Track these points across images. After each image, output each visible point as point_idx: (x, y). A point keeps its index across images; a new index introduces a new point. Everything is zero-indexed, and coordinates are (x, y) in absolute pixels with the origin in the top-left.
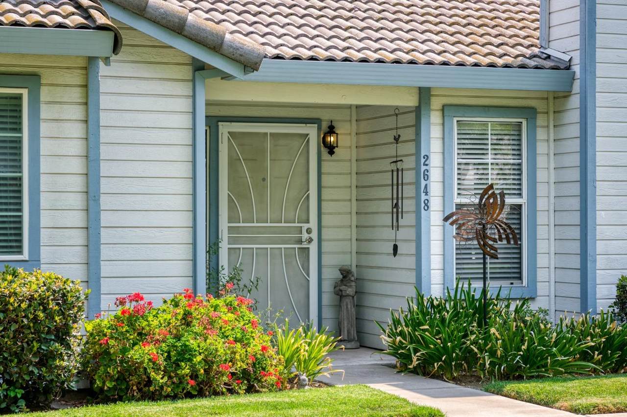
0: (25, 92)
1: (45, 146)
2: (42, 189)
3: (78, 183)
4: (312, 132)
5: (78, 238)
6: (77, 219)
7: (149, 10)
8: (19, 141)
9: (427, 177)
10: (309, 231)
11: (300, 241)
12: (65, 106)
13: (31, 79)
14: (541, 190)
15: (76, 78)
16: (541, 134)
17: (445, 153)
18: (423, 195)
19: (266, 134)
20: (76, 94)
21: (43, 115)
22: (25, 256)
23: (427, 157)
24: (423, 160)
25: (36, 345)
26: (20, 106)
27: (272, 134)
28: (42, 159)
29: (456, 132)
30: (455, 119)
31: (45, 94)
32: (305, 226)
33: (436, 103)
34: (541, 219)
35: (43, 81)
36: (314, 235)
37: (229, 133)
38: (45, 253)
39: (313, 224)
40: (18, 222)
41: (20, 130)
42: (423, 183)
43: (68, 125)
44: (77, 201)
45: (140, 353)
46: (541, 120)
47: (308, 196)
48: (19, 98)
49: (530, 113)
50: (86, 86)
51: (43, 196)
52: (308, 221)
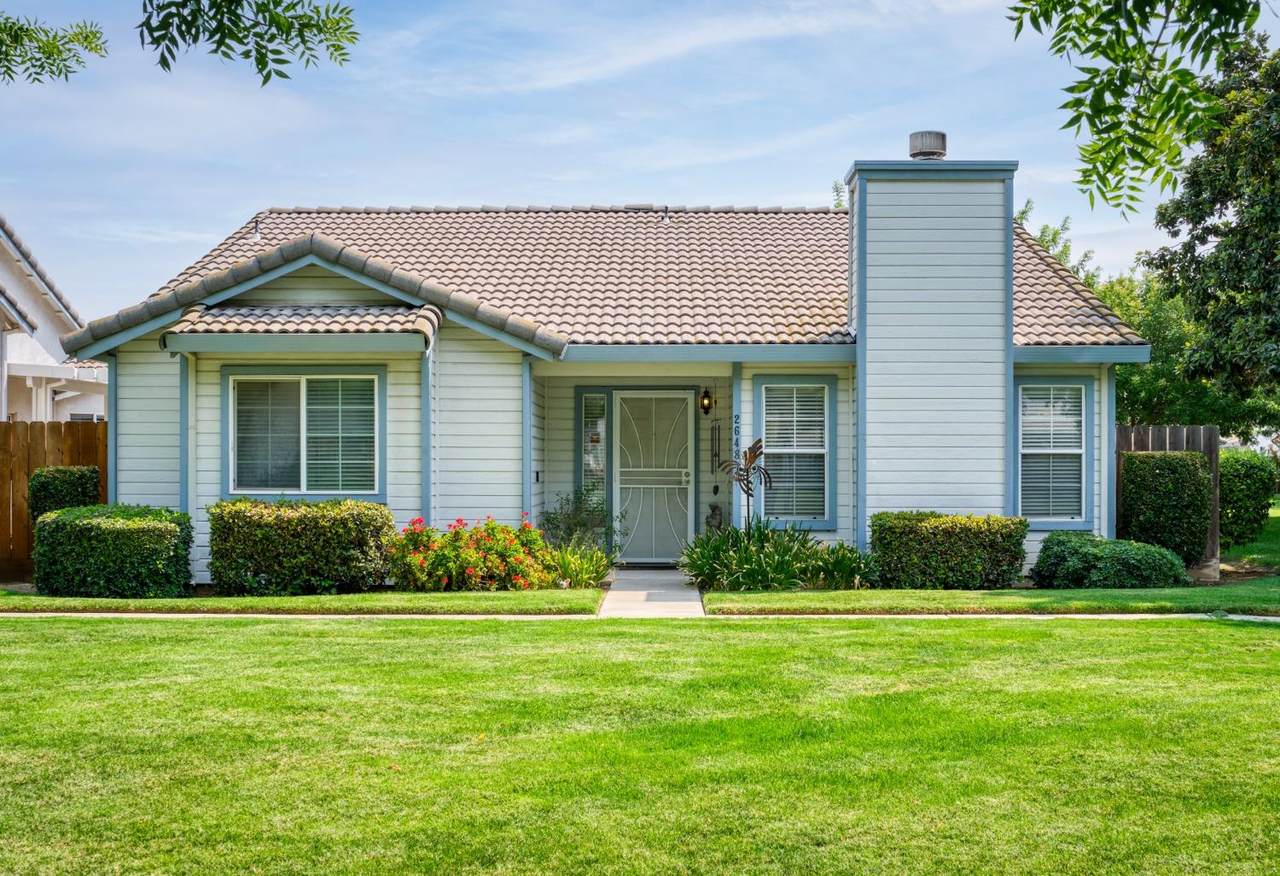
0: (376, 377)
1: (390, 415)
2: (388, 444)
3: (414, 440)
4: (690, 396)
5: (415, 478)
6: (414, 465)
7: (479, 315)
8: (373, 411)
9: (738, 432)
10: (687, 475)
11: (680, 483)
12: (407, 386)
13: (381, 368)
14: (841, 442)
15: (412, 366)
16: (841, 396)
17: (756, 414)
18: (734, 447)
19: (651, 399)
20: (413, 378)
21: (389, 393)
22: (376, 492)
23: (738, 417)
24: (734, 419)
25: (338, 552)
26: (373, 386)
27: (656, 399)
28: (388, 423)
29: (764, 396)
30: (764, 387)
31: (390, 378)
32: (684, 470)
33: (747, 374)
34: (841, 465)
35: (389, 369)
36: (692, 478)
37: (622, 399)
38: (390, 490)
39: (691, 468)
40: (371, 467)
41: (373, 404)
42: (735, 437)
43: (407, 400)
44: (414, 453)
45: (415, 559)
46: (841, 385)
47: (687, 447)
48: (373, 381)
49: (832, 380)
50: (419, 372)
51: (389, 450)
52: (686, 467)
